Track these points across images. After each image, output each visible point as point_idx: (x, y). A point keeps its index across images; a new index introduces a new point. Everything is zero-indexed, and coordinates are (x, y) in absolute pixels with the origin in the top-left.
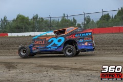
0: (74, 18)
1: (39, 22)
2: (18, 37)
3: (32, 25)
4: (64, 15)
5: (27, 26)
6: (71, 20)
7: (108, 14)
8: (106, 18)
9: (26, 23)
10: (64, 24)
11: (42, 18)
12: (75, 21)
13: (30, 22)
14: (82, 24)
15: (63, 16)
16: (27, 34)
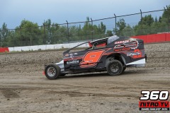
0: (102, 23)
1: (52, 30)
2: (23, 52)
3: (43, 35)
4: (88, 19)
5: (36, 36)
6: (97, 25)
7: (150, 16)
8: (147, 21)
9: (35, 32)
10: (87, 31)
11: (57, 25)
12: (104, 27)
13: (40, 31)
14: (114, 31)
15: (86, 20)
16: (35, 48)
